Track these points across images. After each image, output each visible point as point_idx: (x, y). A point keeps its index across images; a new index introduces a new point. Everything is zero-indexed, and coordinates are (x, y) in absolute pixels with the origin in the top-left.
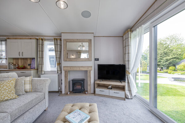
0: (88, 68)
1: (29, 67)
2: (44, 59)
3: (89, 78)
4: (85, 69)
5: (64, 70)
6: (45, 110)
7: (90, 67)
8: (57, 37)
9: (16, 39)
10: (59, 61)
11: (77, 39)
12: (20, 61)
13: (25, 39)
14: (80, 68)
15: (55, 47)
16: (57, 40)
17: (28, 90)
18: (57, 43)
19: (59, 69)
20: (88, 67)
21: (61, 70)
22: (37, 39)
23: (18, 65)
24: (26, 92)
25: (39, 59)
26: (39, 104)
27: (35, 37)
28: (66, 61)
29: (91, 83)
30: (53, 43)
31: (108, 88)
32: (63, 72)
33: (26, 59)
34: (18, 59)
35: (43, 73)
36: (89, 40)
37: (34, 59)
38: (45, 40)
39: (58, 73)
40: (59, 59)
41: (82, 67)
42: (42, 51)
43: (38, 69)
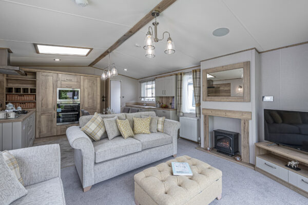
0: (242, 115)
1: (170, 106)
2: (183, 98)
3: (244, 133)
4: (237, 116)
5: (203, 114)
6: (172, 156)
7: (246, 112)
8: (196, 68)
9: (161, 77)
10: (198, 100)
11: (223, 67)
12: (164, 99)
13: (167, 76)
14: (227, 114)
15: (194, 81)
16: (196, 72)
17: (160, 130)
18: (196, 76)
19: (198, 112)
20: (242, 113)
21: (200, 114)
22: (177, 75)
23: (163, 103)
24: (158, 131)
25: (178, 98)
26: (166, 146)
27: (174, 73)
28: (206, 101)
29: (248, 143)
30: (191, 76)
31: (286, 166)
32: (202, 116)
33: (169, 97)
34: (162, 97)
35: (181, 114)
36: (244, 62)
37: (173, 97)
38: (184, 74)
39: (196, 116)
40: (198, 98)
41: (230, 111)
42: (181, 88)
43: (176, 110)
